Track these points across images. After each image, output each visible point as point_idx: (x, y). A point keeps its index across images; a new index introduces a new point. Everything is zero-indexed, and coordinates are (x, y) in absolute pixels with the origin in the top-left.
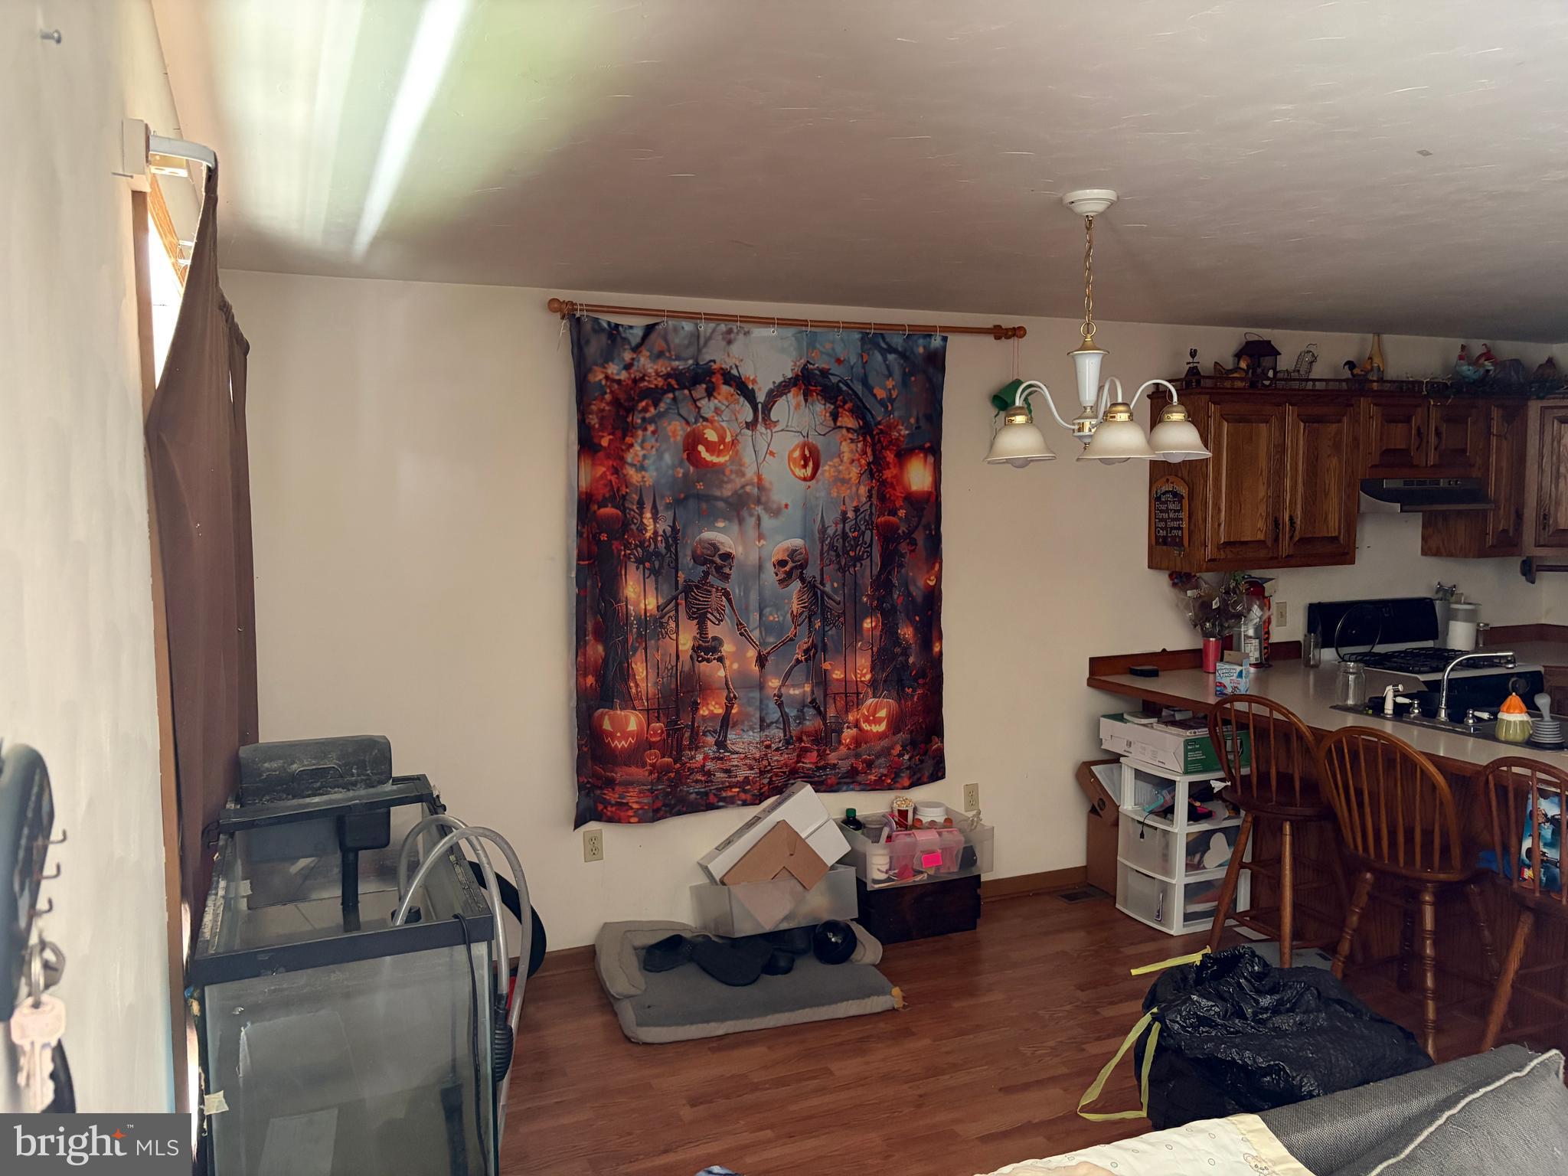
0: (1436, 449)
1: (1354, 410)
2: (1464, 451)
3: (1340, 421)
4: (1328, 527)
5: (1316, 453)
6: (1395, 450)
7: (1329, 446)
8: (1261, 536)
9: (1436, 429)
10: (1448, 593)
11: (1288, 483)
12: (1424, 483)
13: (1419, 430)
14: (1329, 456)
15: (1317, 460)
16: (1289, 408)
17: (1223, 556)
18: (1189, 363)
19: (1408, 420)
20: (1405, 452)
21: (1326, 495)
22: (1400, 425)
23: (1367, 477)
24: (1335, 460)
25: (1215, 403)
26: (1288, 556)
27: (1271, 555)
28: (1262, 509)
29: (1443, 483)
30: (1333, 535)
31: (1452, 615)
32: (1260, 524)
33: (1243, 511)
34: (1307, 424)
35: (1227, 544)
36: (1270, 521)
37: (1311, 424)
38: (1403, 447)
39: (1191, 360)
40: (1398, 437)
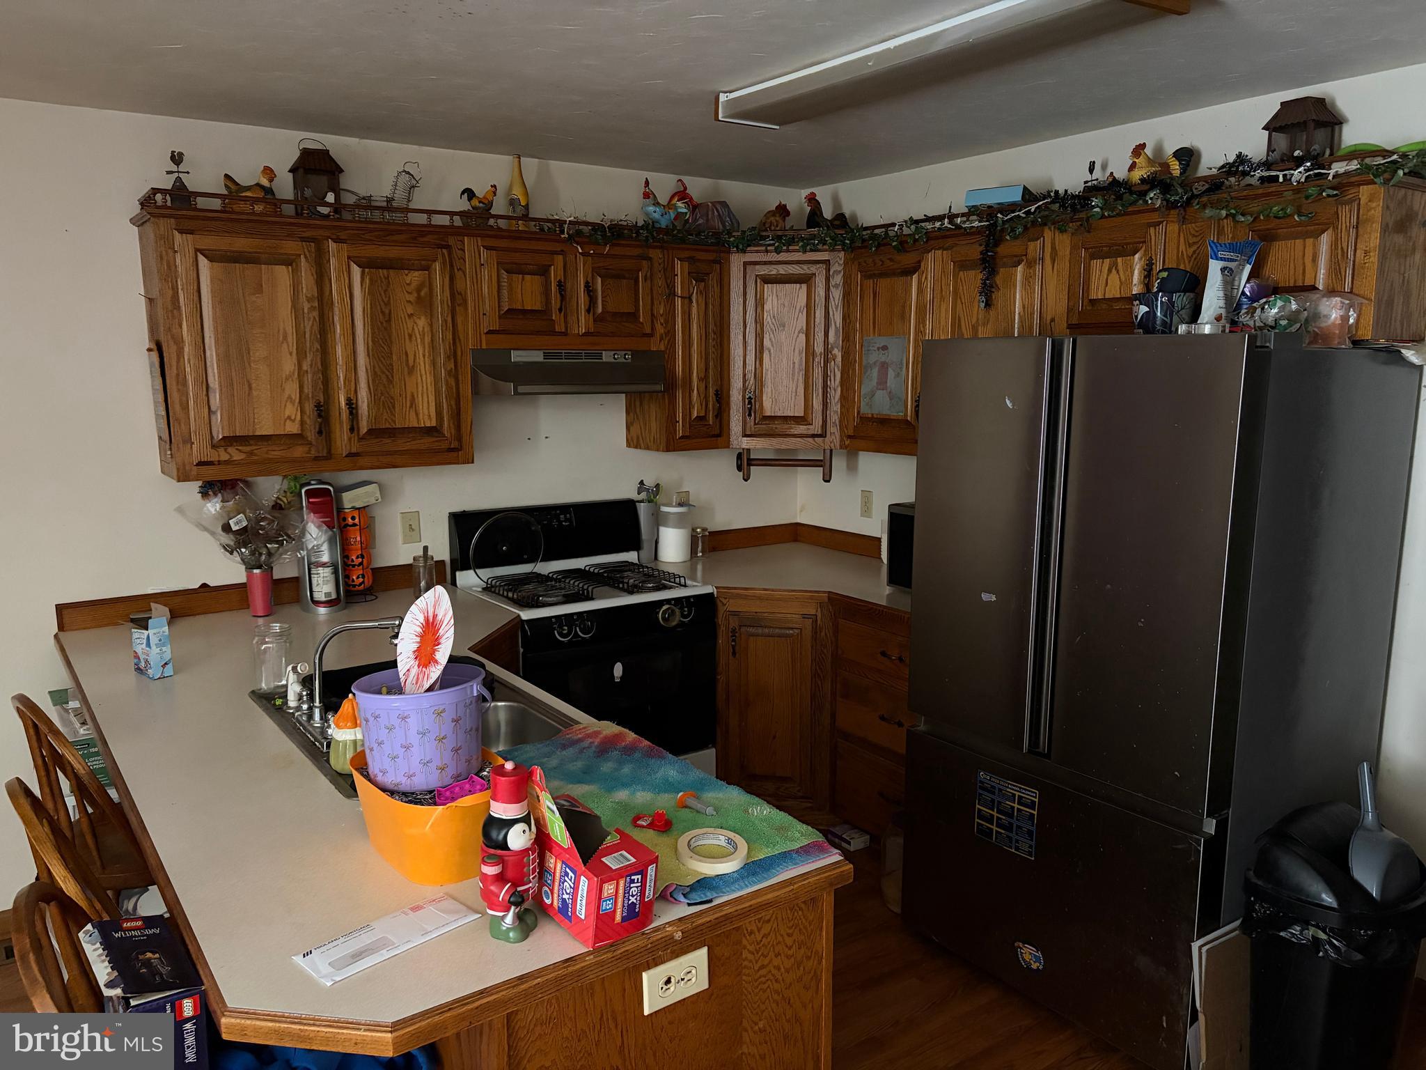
0: (588, 311)
1: (450, 254)
2: (634, 316)
3: (427, 268)
4: (417, 415)
5: (387, 312)
6: (524, 312)
7: (410, 302)
8: (293, 428)
9: (587, 286)
10: (653, 493)
11: (339, 352)
12: (578, 356)
13: (560, 285)
14: (410, 316)
15: (389, 321)
16: (332, 245)
17: (224, 457)
18: (169, 173)
19: (543, 271)
20: (544, 313)
21: (411, 370)
22: (528, 277)
23: (484, 346)
24: (422, 322)
25: (181, 232)
26: (350, 455)
27: (313, 453)
28: (292, 389)
29: (607, 357)
30: (428, 425)
31: (659, 520)
32: (291, 410)
33: (255, 393)
34: (367, 270)
35: (229, 441)
36: (309, 407)
37: (373, 270)
38: (538, 307)
39: (174, 168)
40: (528, 292)
